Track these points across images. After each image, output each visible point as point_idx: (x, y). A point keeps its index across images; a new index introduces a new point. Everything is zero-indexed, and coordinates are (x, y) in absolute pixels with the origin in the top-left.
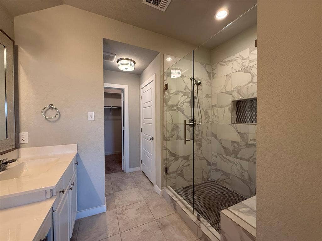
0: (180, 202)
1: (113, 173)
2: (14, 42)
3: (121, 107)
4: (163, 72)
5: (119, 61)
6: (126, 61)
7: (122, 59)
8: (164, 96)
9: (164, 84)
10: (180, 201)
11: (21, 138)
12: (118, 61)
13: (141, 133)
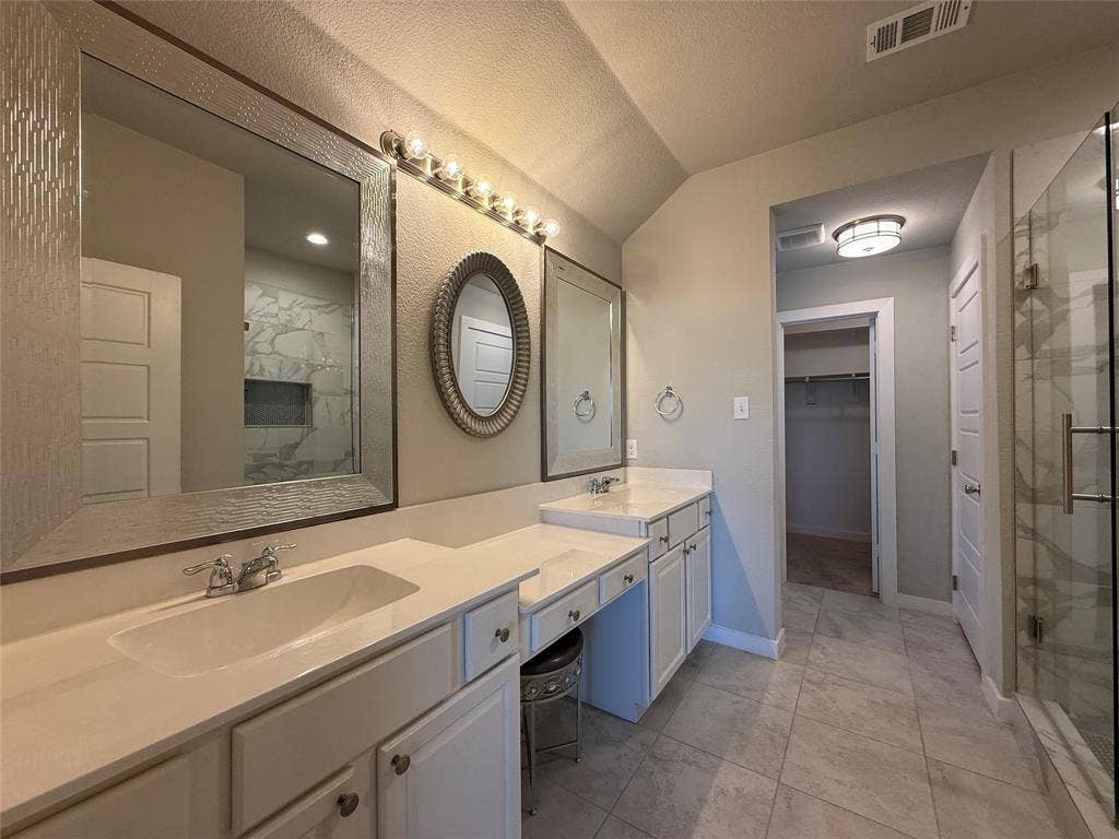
0: (1073, 765)
1: (835, 589)
2: (620, 288)
3: (868, 374)
4: (1012, 222)
5: (838, 235)
6: (860, 229)
7: (851, 225)
8: (1020, 319)
9: (1019, 269)
10: (1075, 763)
11: (628, 449)
12: (836, 236)
13: (954, 470)
